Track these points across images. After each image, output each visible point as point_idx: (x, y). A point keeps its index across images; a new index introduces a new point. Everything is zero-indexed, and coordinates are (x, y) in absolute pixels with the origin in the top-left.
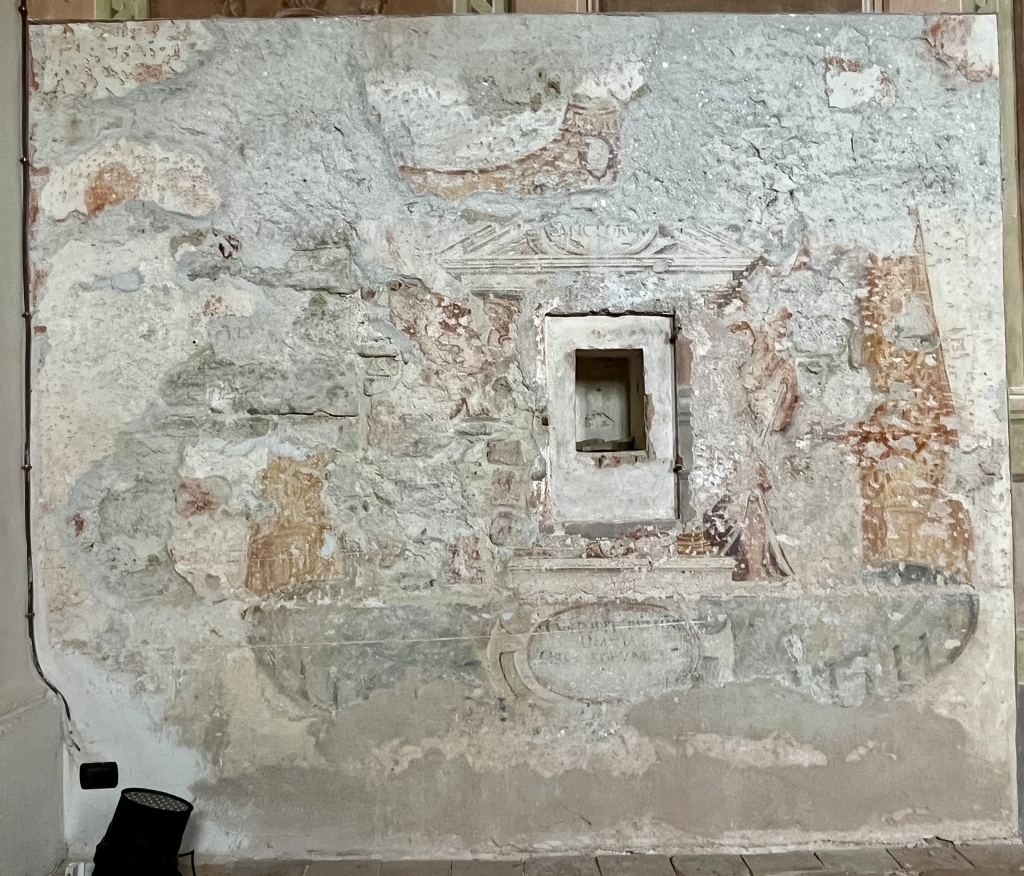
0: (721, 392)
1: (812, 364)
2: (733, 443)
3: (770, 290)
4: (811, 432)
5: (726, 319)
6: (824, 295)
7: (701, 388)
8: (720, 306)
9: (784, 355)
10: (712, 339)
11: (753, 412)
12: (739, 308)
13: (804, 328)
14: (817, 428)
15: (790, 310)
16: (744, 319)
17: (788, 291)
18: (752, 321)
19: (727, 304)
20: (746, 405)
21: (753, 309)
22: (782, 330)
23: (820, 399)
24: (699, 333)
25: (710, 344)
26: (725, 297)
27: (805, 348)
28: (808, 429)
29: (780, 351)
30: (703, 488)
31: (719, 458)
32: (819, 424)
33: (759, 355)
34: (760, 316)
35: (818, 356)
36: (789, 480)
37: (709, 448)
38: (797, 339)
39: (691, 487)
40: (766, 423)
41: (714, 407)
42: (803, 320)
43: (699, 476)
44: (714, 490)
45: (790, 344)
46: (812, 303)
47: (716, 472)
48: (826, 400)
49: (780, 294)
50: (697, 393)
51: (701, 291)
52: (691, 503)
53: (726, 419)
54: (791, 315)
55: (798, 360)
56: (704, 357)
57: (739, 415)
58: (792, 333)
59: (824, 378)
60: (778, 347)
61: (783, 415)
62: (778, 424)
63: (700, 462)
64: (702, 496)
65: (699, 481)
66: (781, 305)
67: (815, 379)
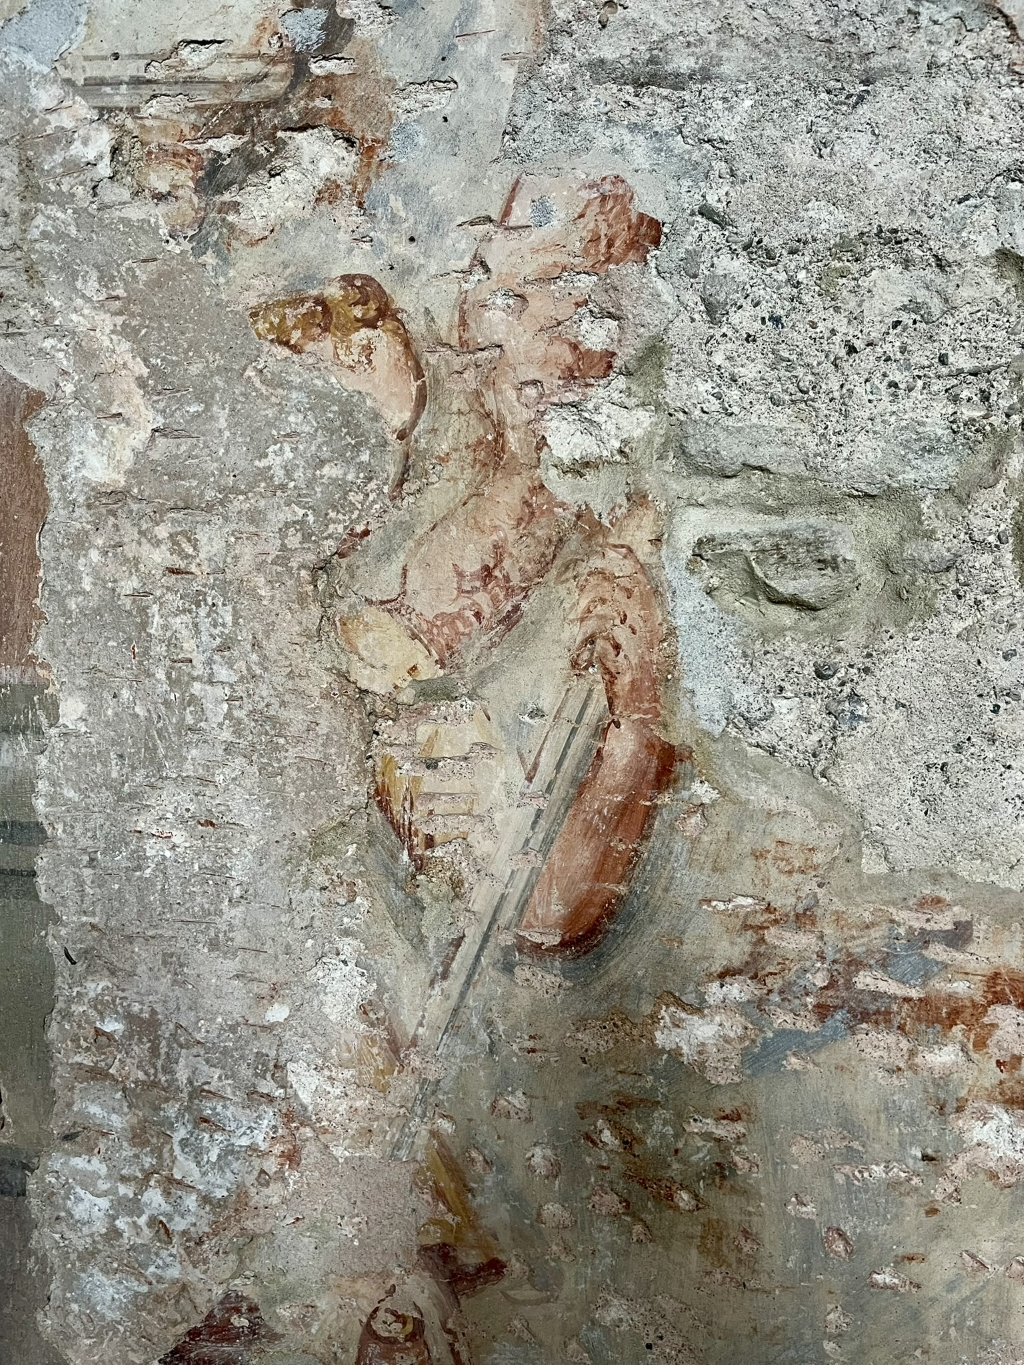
0: (217, 712)
1: (779, 550)
2: (278, 1013)
3: (530, 73)
4: (751, 969)
5: (246, 262)
6: (887, 100)
7: (96, 683)
8: (213, 178)
9: (598, 494)
10: (159, 384)
11: (403, 833)
12: (328, 193)
13: (744, 319)
14: (791, 942)
15: (650, 202)
16: (360, 263)
17: (648, 77)
18: (404, 271)
19: (253, 164)
20: (360, 792)
21: (409, 192)
22: (596, 336)
23: (819, 766)
24: (85, 354)
25: (148, 418)
26: (242, 117)
27: (733, 450)
28: (732, 950)
29: (580, 468)
30: (108, 1250)
31: (199, 1093)
32: (804, 918)
33: (440, 493)
34: (459, 246)
35: (829, 503)
36: (605, 1233)
37: (144, 1027)
38: (687, 389)
39: (46, 1239)
40: (481, 898)
42: (736, 267)
43: (88, 1181)
44: (172, 1268)
45: (638, 423)
46: (798, 154)
47: (185, 1167)
48: (852, 778)
49: (597, 98)
50: (72, 710)
51: (94, 85)
52: (47, 1322)
53: (240, 868)
55: (692, 526)
56: (118, 496)
57: (318, 846)
58: (654, 352)
59: (853, 638)
60: (565, 440)
61: (584, 856)
62: (552, 908)
63: (97, 1108)
64: (107, 1292)
65: (91, 1208)
66: (594, 165)
67: (798, 648)
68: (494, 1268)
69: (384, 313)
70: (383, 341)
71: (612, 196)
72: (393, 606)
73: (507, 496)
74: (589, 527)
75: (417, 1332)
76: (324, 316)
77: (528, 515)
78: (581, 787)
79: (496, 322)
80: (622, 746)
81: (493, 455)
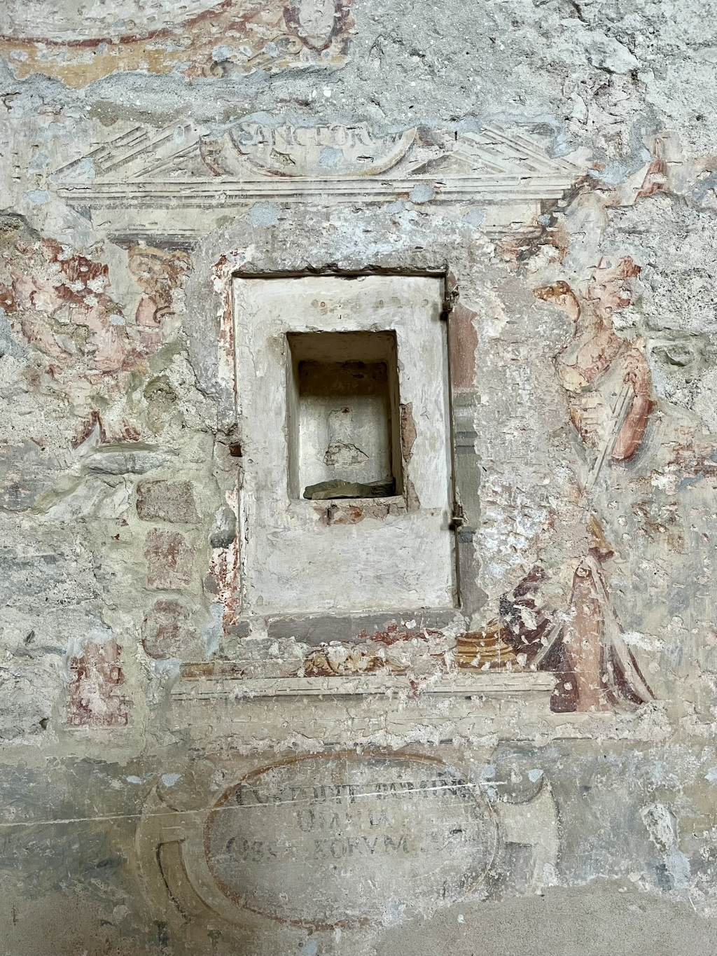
0: (526, 398)
1: (674, 349)
2: (546, 482)
3: (604, 230)
4: (676, 461)
5: (531, 278)
6: (693, 237)
7: (492, 390)
8: (521, 257)
9: (627, 334)
10: (508, 310)
11: (579, 429)
12: (552, 260)
13: (661, 291)
14: (686, 454)
15: (637, 262)
16: (561, 278)
17: (632, 231)
18: (574, 280)
19: (532, 253)
20: (567, 418)
21: (574, 260)
22: (625, 295)
23: (689, 406)
24: (488, 302)
25: (505, 318)
26: (529, 241)
27: (661, 324)
28: (672, 457)
29: (622, 329)
30: (498, 557)
31: (524, 507)
32: (689, 447)
33: (586, 336)
34: (587, 273)
35: (686, 338)
36: (641, 541)
37: (507, 489)
38: (648, 308)
39: (477, 555)
40: (601, 447)
41: (513, 423)
42: (659, 278)
43: (491, 536)
44: (518, 560)
45: (637, 317)
46: (672, 250)
47: (520, 529)
48: (698, 408)
49: (620, 237)
50: (484, 399)
51: (489, 233)
52: (479, 582)
53: (533, 441)
54: (639, 269)
55: (652, 344)
56: (497, 340)
57: (555, 434)
58: (640, 299)
59: (695, 373)
60: (618, 322)
61: (629, 434)
62: (620, 452)
63: (492, 513)
64: (497, 569)
65: (492, 544)
66: (622, 253)
67: (680, 375)
68: (611, 553)
69: (569, 290)
70: (568, 297)
71: (628, 261)
72: (574, 367)
73: (605, 336)
74: (627, 344)
75: (590, 574)
76: (552, 291)
77: (610, 341)
78: (628, 414)
79: (598, 292)
80: (638, 402)
81: (600, 326)
